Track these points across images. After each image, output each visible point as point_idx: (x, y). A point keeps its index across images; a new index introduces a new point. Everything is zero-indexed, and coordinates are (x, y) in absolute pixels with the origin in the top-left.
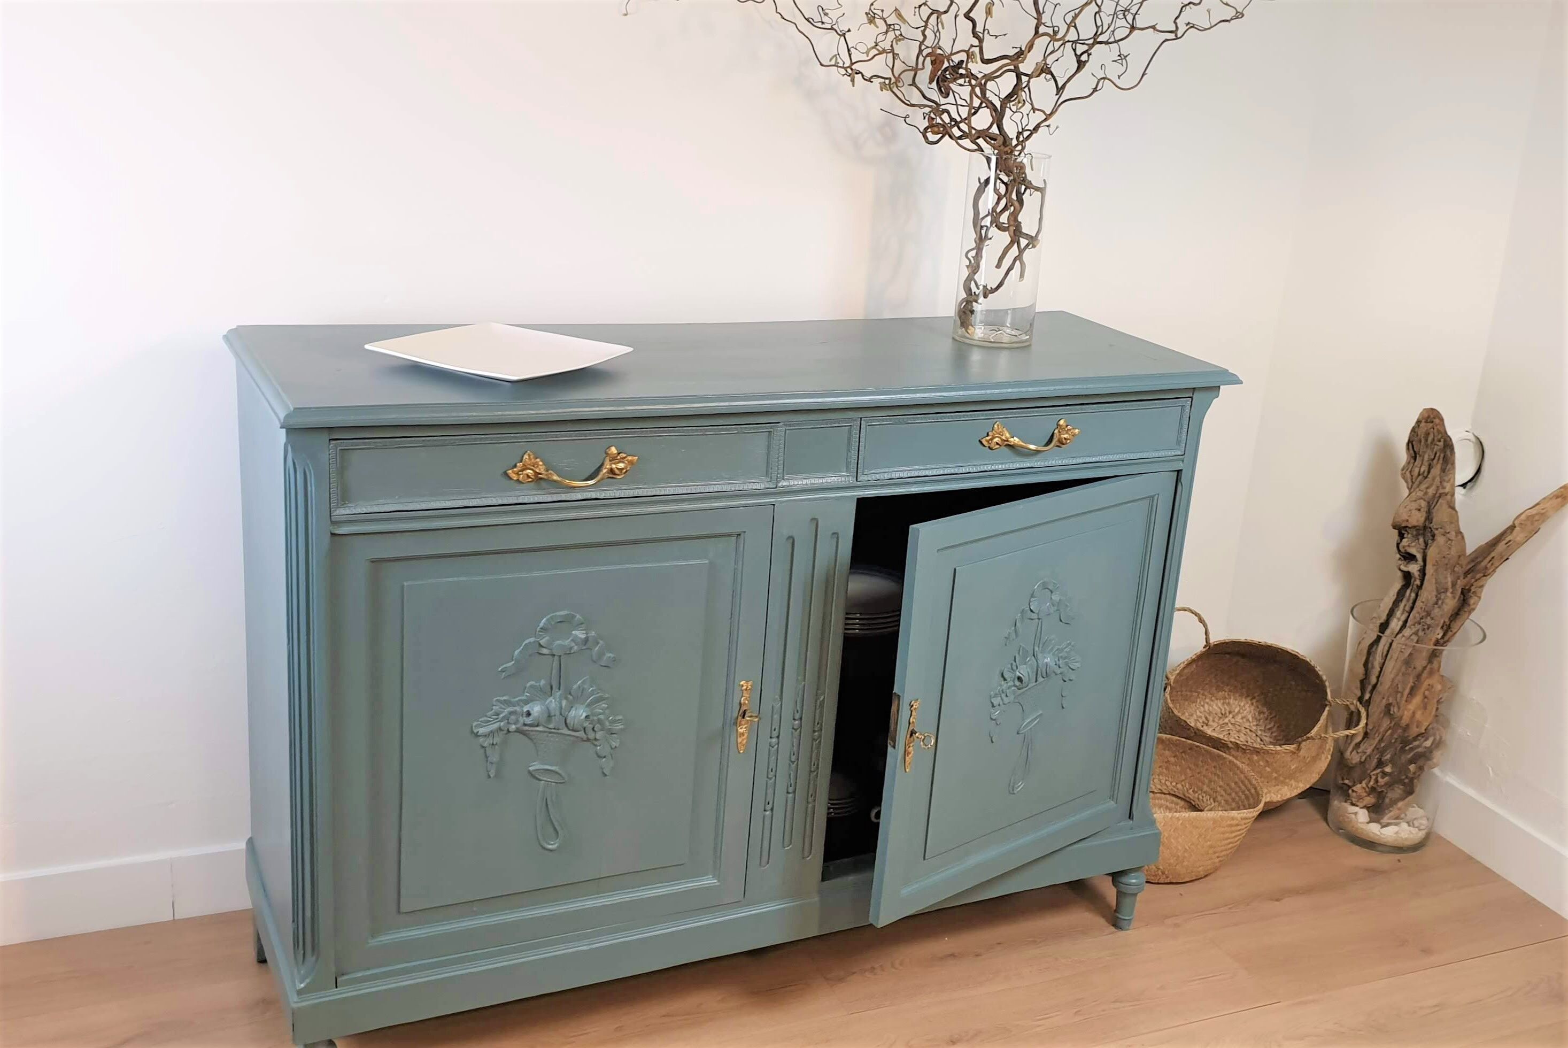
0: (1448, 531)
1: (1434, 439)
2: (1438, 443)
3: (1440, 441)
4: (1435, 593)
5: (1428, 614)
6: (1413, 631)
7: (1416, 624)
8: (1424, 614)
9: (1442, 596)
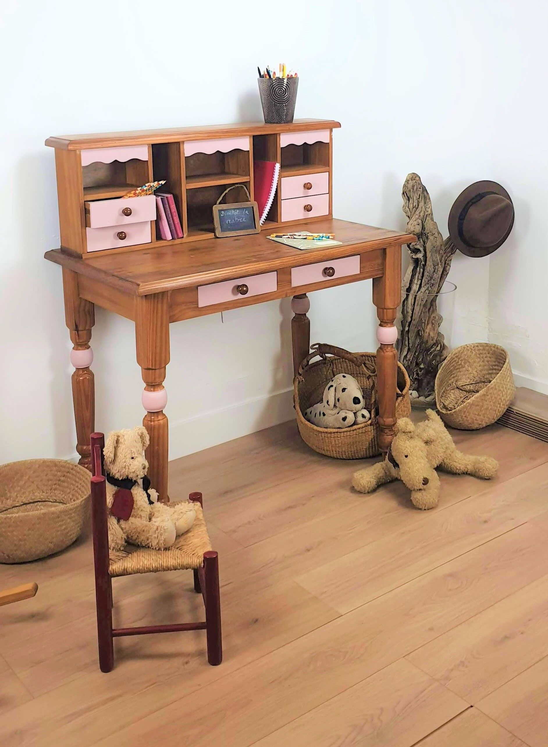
1: (417, 189)
3: (420, 189)
4: (433, 266)
5: (431, 278)
6: (426, 288)
7: (427, 285)
8: (429, 278)
9: (437, 267)
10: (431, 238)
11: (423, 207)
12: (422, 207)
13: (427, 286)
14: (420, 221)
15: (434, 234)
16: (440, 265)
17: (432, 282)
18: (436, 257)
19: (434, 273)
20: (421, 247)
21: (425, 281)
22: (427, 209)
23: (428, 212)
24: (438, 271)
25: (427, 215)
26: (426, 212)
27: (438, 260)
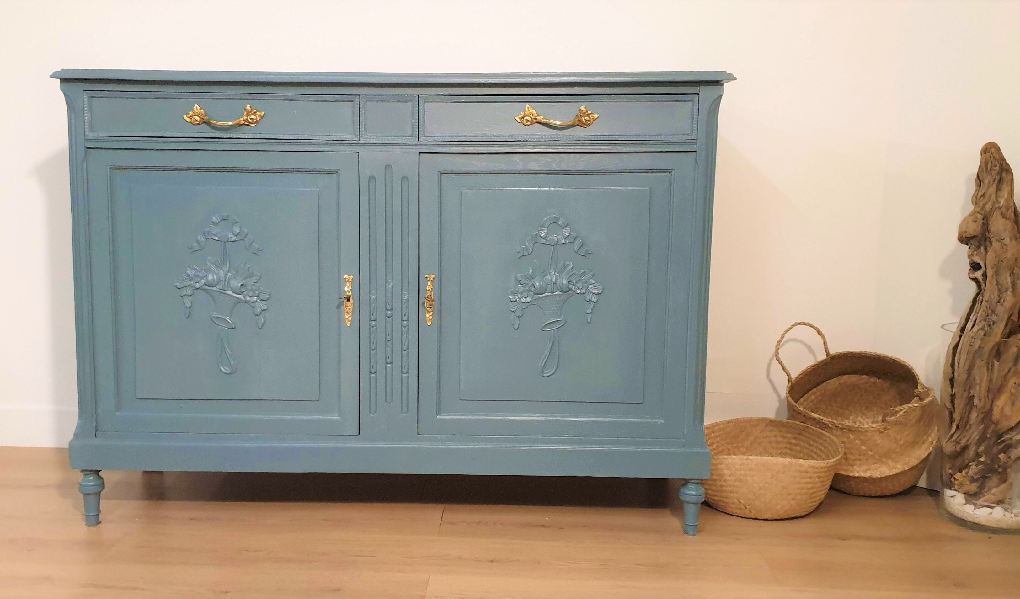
0: (1003, 238)
1: (991, 166)
2: (995, 168)
3: (996, 166)
4: (996, 293)
5: (993, 311)
6: (980, 327)
7: (982, 321)
8: (990, 312)
9: (1004, 295)
10: (996, 244)
11: (994, 196)
12: (990, 196)
13: (983, 323)
14: (980, 217)
15: (1004, 239)
16: (1009, 293)
17: (994, 318)
18: (1006, 278)
19: (999, 304)
20: (982, 260)
21: (981, 315)
22: (1000, 199)
23: (999, 203)
24: (1005, 302)
25: (996, 208)
26: (996, 203)
27: (1007, 283)
